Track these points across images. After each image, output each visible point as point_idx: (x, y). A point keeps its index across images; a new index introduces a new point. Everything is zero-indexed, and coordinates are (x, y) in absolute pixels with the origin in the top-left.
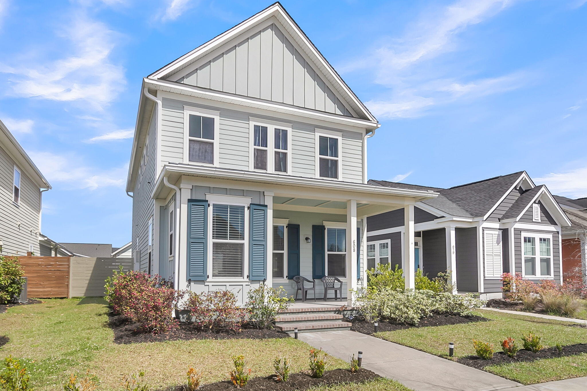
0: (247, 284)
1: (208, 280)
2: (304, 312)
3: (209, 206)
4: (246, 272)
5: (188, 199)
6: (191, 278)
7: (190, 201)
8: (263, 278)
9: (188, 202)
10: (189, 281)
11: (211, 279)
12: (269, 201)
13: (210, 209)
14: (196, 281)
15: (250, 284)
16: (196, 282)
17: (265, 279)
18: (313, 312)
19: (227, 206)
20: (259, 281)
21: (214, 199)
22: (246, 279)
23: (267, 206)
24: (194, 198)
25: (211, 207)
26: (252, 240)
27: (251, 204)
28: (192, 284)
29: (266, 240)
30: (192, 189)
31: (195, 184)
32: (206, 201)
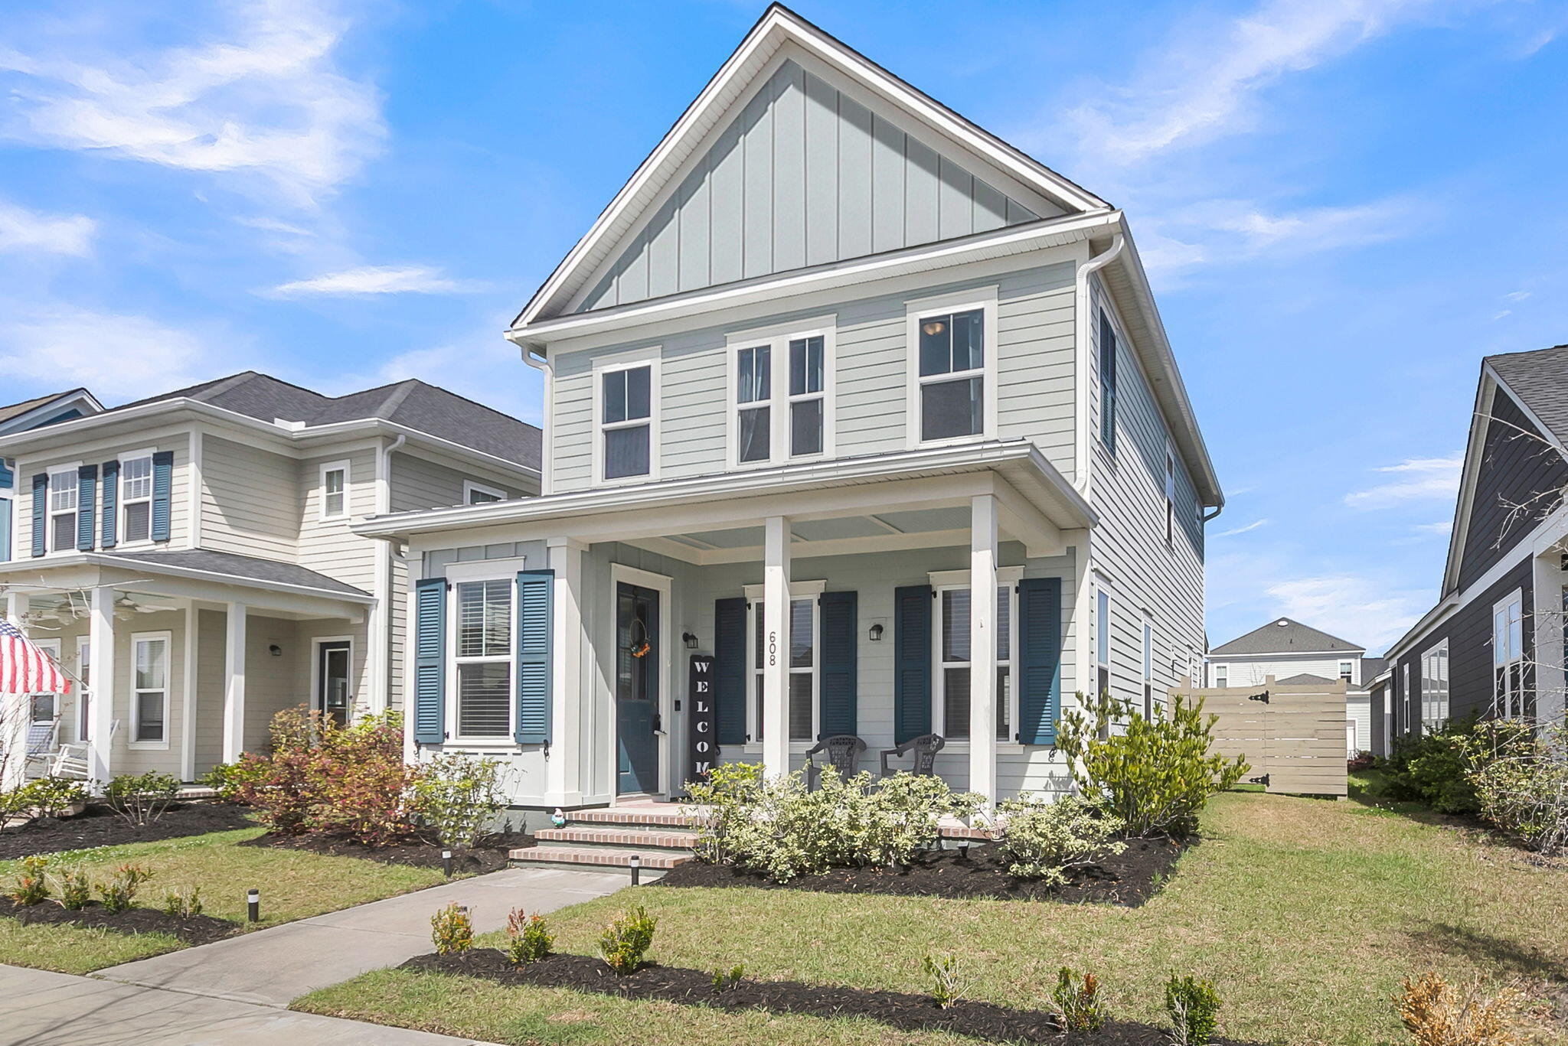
0: (515, 751)
1: (447, 742)
2: (639, 825)
3: (449, 588)
4: (512, 729)
5: (418, 581)
6: (420, 738)
7: (419, 583)
8: (541, 740)
9: (417, 586)
10: (418, 745)
11: (453, 740)
12: (559, 560)
13: (452, 596)
14: (428, 745)
15: (520, 751)
16: (430, 747)
17: (546, 741)
18: (659, 826)
19: (481, 583)
20: (539, 745)
21: (458, 574)
22: (512, 741)
23: (553, 571)
24: (427, 577)
25: (454, 590)
26: (520, 654)
27: (519, 573)
28: (423, 749)
29: (549, 651)
30: (423, 560)
31: (428, 549)
32: (445, 580)
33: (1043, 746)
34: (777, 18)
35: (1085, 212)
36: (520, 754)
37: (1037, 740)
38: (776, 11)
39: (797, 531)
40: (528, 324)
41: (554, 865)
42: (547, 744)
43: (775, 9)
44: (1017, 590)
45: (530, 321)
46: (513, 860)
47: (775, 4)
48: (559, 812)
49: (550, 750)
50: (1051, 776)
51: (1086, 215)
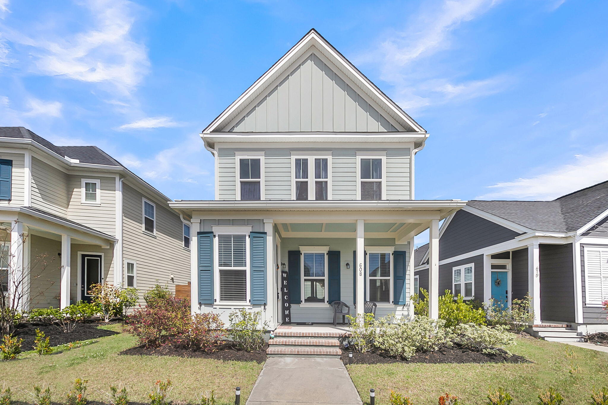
0: (249, 307)
1: (215, 303)
2: (306, 337)
3: (215, 236)
4: (248, 297)
5: (198, 232)
6: (201, 301)
7: (199, 233)
8: (263, 303)
9: (198, 234)
10: (200, 304)
11: (218, 302)
12: (268, 228)
13: (216, 240)
15: (252, 308)
16: (206, 305)
17: (265, 303)
18: (315, 337)
19: (231, 235)
20: (261, 305)
21: (218, 230)
22: (248, 303)
23: (266, 232)
24: (202, 231)
25: (217, 238)
26: (252, 266)
27: (251, 232)
28: (203, 306)
29: (265, 266)
30: (200, 223)
31: (203, 218)
32: (212, 232)
33: (401, 305)
34: (313, 35)
35: (418, 132)
36: (252, 309)
37: (400, 303)
38: (313, 32)
39: (368, 228)
40: (210, 132)
41: (288, 356)
42: (265, 305)
43: (313, 31)
44: (392, 254)
45: (211, 131)
46: (267, 354)
47: (313, 29)
48: (272, 332)
49: (266, 307)
50: (403, 315)
51: (419, 133)
